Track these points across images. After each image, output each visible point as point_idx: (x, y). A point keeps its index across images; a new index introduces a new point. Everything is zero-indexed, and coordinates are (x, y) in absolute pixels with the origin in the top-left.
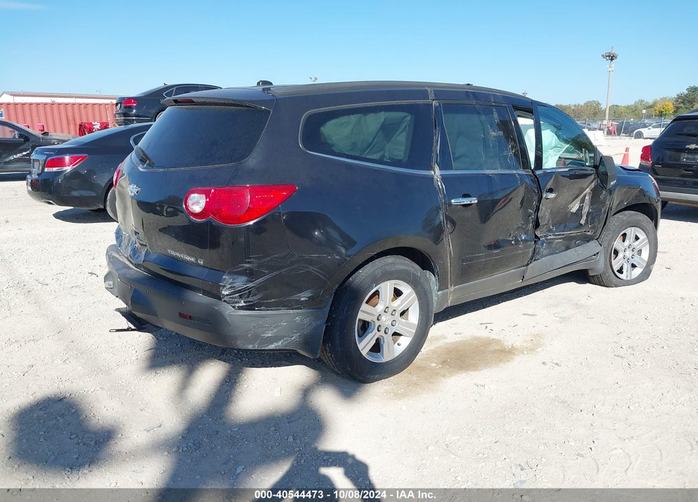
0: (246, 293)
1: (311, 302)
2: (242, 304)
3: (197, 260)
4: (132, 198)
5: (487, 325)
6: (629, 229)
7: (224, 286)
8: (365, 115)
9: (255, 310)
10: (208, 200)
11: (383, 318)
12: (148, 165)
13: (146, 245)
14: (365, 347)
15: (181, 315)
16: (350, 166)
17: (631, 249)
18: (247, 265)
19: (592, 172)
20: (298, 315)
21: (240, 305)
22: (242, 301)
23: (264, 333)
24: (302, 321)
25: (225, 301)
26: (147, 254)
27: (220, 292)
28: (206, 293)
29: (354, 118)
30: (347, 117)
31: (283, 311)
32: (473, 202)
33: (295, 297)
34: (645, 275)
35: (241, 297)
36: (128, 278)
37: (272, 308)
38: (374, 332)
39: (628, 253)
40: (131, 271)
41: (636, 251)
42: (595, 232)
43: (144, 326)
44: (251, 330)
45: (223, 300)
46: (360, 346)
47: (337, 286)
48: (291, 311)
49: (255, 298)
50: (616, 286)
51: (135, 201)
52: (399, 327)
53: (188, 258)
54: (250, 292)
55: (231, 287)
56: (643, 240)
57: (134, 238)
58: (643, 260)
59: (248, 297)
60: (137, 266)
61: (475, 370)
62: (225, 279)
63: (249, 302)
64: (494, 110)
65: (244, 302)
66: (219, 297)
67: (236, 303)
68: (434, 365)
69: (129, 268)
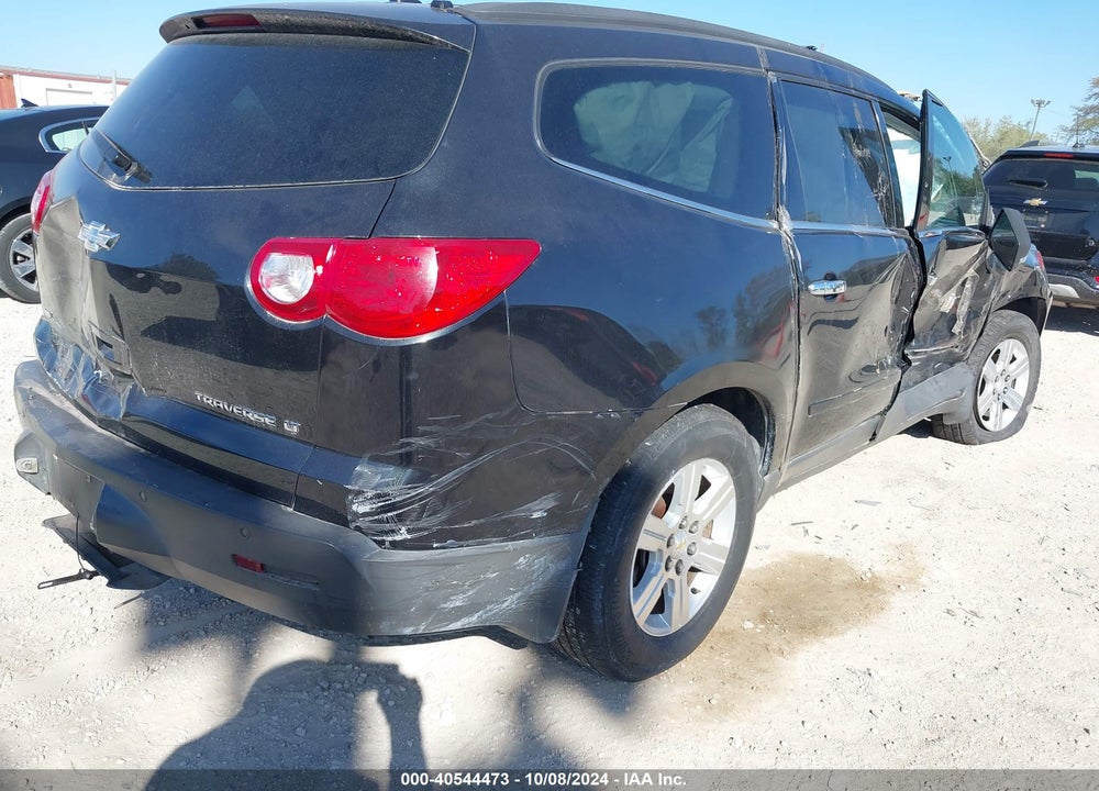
0: (414, 510)
1: (552, 522)
2: (403, 535)
3: (280, 423)
4: (94, 257)
5: (807, 526)
6: (1006, 342)
7: (359, 493)
8: (656, 86)
9: (433, 549)
10: (320, 269)
11: (677, 541)
12: (135, 175)
13: (130, 376)
14: (643, 609)
15: (238, 560)
16: (637, 200)
17: (1004, 377)
18: (422, 442)
19: (980, 238)
20: (523, 551)
21: (398, 538)
22: (403, 530)
23: (446, 599)
24: (529, 565)
25: (358, 529)
26: (133, 398)
27: (346, 508)
28: (305, 505)
29: (638, 88)
30: (624, 85)
31: (495, 546)
32: (838, 291)
33: (519, 513)
34: (1020, 421)
35: (400, 519)
36: (83, 456)
37: (470, 542)
38: (659, 575)
39: (1000, 385)
40: (90, 438)
41: (1010, 382)
42: (965, 350)
43: (122, 569)
44: (418, 596)
45: (353, 525)
46: (636, 609)
47: (609, 480)
48: (510, 545)
49: (435, 520)
50: (981, 442)
51: (101, 266)
52: (699, 555)
53: (253, 416)
54: (423, 508)
55: (378, 496)
56: (1023, 362)
57: (94, 352)
58: (1017, 394)
59: (419, 518)
60: (105, 423)
61: (831, 634)
62: (360, 475)
63: (420, 530)
64: (855, 105)
65: (409, 531)
66: (341, 518)
67: (387, 533)
68: (749, 625)
69: (82, 427)
